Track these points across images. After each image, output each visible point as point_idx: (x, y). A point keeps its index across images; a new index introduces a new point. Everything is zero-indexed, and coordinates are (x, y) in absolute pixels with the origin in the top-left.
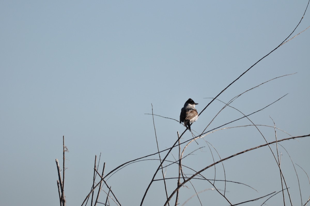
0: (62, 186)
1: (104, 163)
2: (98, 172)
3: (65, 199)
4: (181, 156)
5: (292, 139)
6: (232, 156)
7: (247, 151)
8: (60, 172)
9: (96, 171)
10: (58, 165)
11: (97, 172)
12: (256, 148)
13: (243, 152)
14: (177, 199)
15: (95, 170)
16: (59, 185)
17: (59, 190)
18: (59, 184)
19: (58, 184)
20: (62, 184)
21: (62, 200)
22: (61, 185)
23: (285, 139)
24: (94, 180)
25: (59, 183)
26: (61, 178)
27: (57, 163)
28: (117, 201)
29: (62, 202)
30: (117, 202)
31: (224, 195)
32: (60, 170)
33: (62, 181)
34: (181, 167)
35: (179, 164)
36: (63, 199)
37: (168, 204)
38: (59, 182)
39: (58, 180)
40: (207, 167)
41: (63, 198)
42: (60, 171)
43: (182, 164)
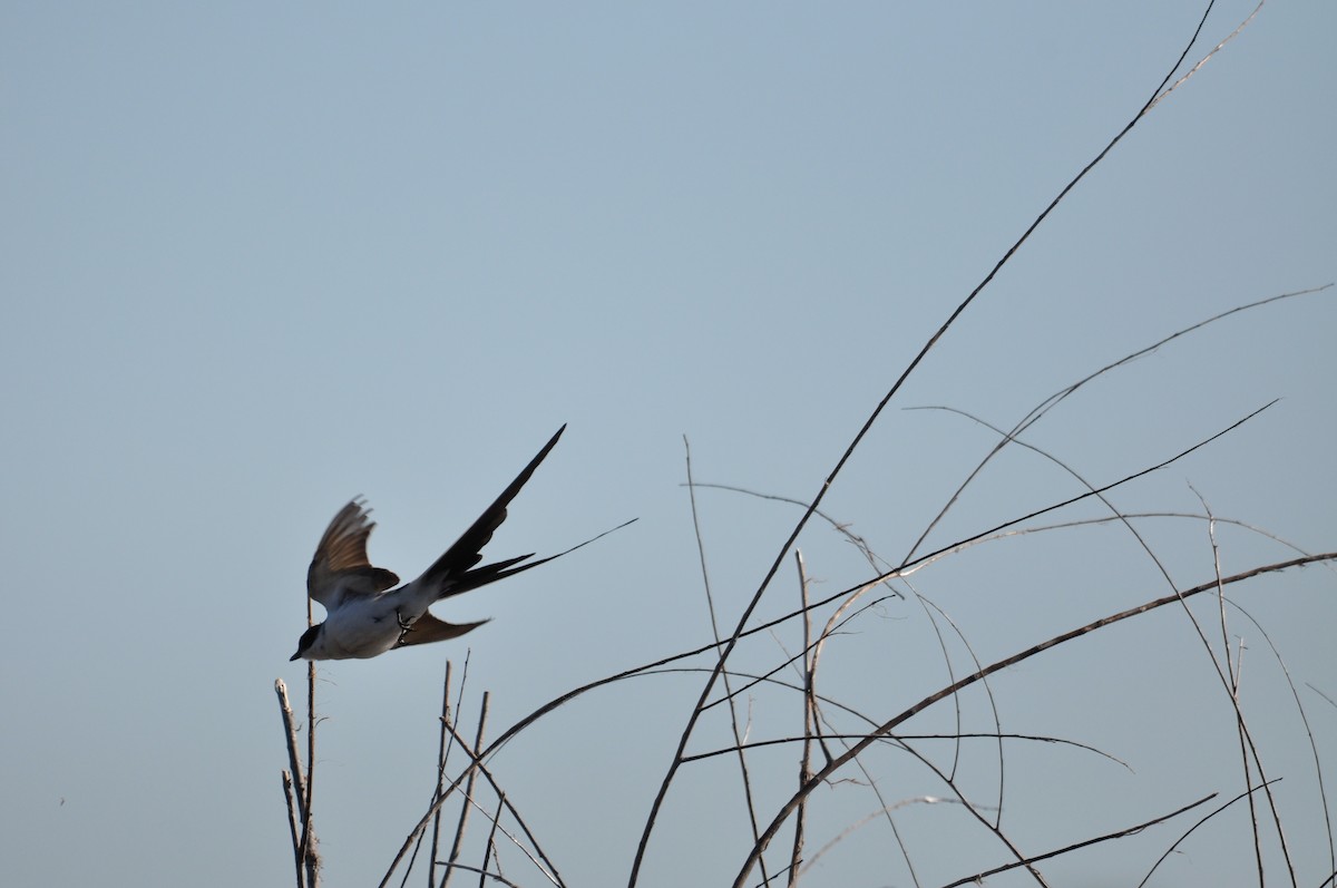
0: (305, 795)
1: (486, 694)
2: (456, 731)
3: (317, 849)
4: (815, 657)
5: (1296, 567)
6: (1035, 650)
7: (1098, 624)
8: (295, 736)
9: (450, 729)
10: (288, 704)
11: (452, 731)
12: (1138, 611)
13: (1080, 632)
14: (800, 844)
15: (445, 724)
16: (293, 791)
17: (291, 812)
18: (292, 785)
19: (287, 785)
20: (305, 786)
21: (305, 856)
22: (299, 790)
23: (1264, 570)
24: (442, 765)
25: (292, 781)
26: (299, 761)
27: (281, 696)
28: (542, 855)
29: (304, 864)
30: (542, 859)
31: (995, 827)
32: (295, 726)
33: (303, 773)
34: (814, 704)
35: (806, 691)
36: (309, 852)
37: (757, 862)
38: (290, 777)
39: (288, 770)
40: (928, 702)
41: (309, 845)
42: (293, 731)
43: (816, 690)
